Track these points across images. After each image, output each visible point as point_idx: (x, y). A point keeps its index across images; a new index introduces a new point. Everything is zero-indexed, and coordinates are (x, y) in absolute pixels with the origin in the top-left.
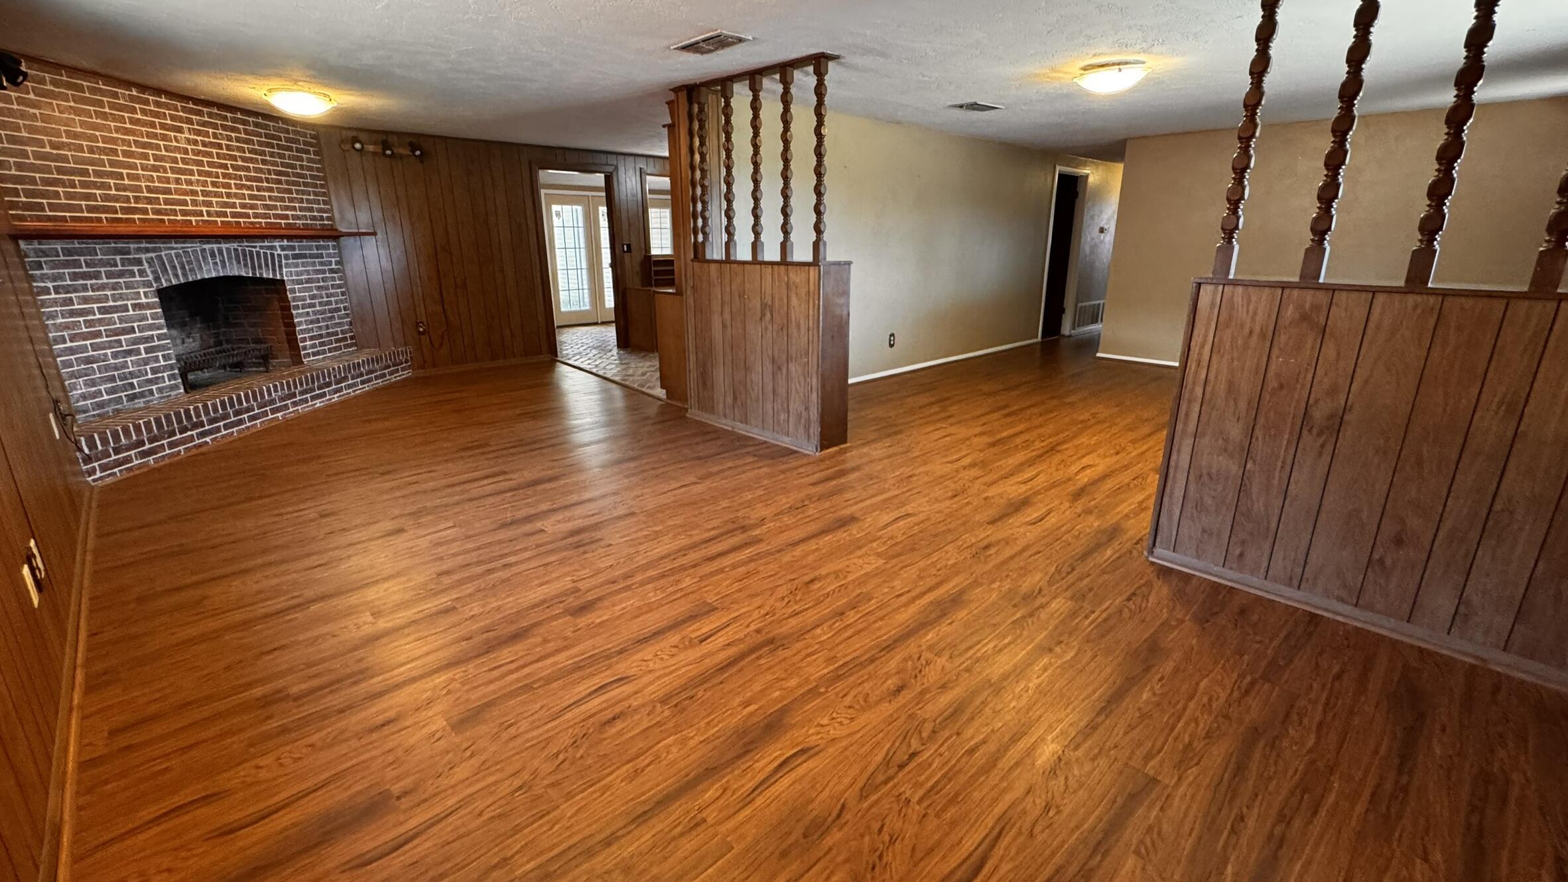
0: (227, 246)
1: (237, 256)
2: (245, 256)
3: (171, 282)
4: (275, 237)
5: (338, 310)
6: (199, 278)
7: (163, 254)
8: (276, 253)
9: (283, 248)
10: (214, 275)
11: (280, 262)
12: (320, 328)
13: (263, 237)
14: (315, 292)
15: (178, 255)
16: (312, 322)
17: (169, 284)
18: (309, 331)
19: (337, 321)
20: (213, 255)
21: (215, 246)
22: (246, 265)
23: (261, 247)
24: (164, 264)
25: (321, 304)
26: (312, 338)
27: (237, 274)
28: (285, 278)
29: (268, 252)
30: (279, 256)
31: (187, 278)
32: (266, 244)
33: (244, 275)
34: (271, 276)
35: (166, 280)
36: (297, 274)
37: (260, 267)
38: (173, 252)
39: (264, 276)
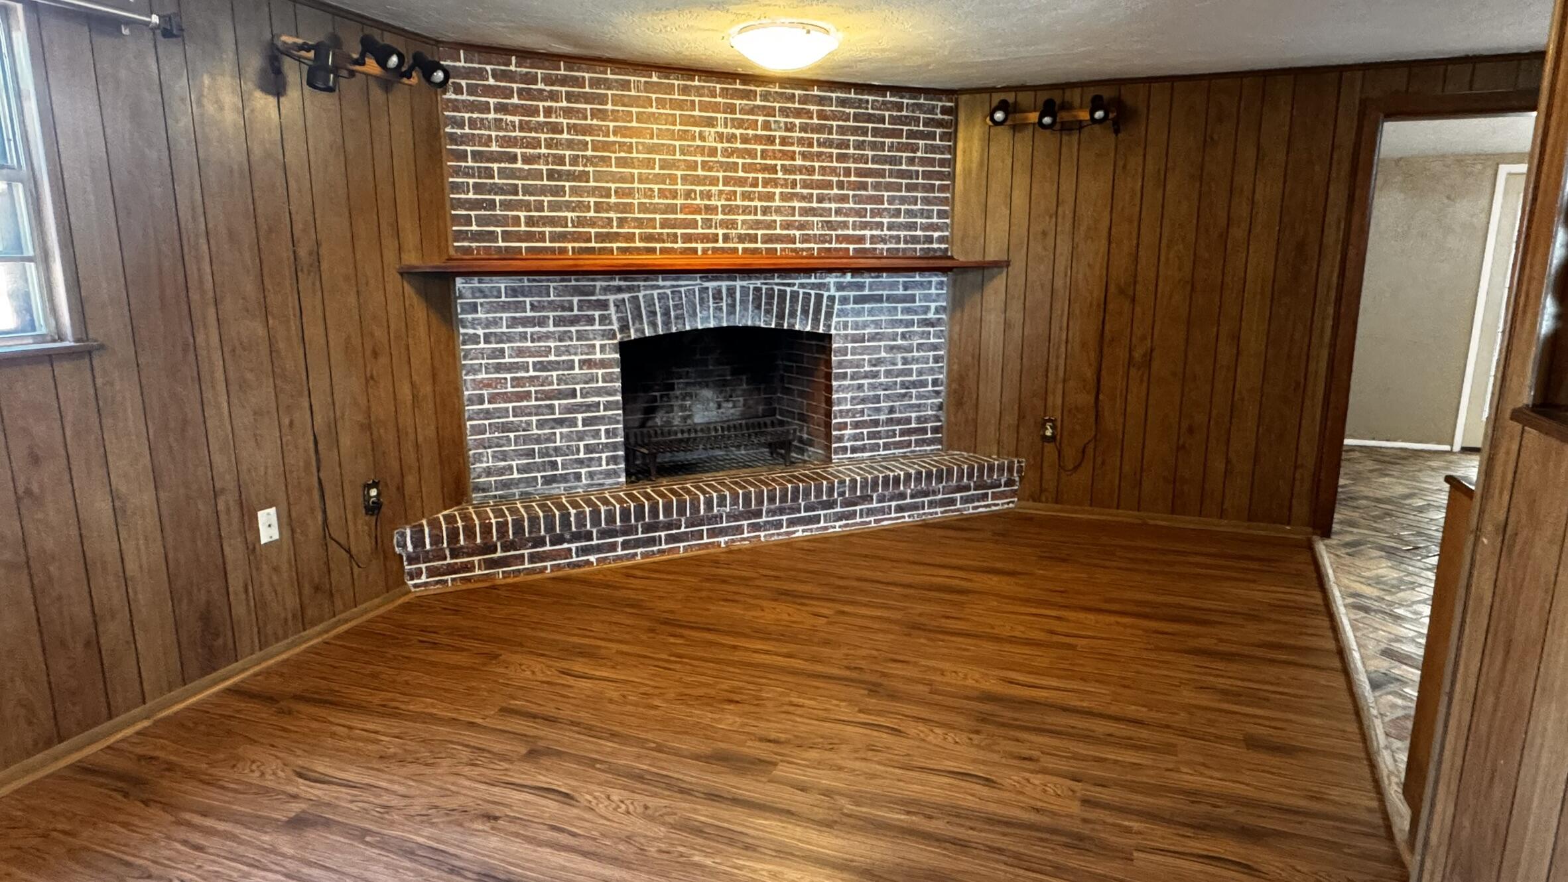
0: (744, 283)
1: (757, 299)
2: (770, 296)
3: (643, 331)
4: (830, 270)
5: (923, 384)
6: (688, 328)
7: (641, 295)
8: (826, 294)
9: (840, 287)
10: (712, 324)
11: (830, 307)
12: (878, 410)
13: (808, 271)
14: (883, 354)
15: (662, 297)
16: (863, 401)
17: (639, 335)
18: (853, 413)
19: (914, 401)
20: (718, 296)
21: (724, 284)
22: (768, 312)
23: (802, 286)
24: (639, 307)
25: (888, 373)
26: (856, 425)
27: (750, 323)
28: (833, 332)
29: (813, 292)
30: (832, 299)
31: (670, 329)
32: (813, 280)
33: (763, 325)
34: (808, 329)
35: (636, 331)
36: (856, 326)
37: (793, 314)
38: (655, 293)
39: (797, 327)
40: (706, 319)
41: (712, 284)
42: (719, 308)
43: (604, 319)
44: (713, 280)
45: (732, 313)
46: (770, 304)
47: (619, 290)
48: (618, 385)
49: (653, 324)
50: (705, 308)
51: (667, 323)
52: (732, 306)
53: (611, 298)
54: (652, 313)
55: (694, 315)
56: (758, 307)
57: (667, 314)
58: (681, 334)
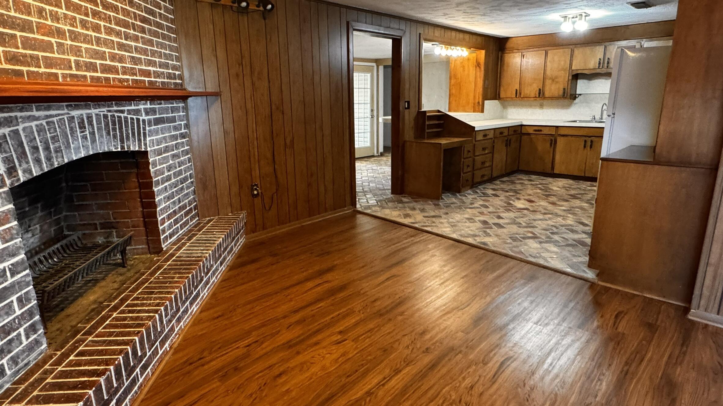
0: (97, 111)
1: (107, 125)
2: (114, 123)
3: (31, 172)
4: (140, 99)
5: (186, 178)
6: (66, 161)
7: (20, 127)
8: (141, 118)
9: (147, 112)
10: (82, 155)
11: (144, 129)
12: (174, 203)
13: (129, 99)
14: (171, 162)
15: (40, 129)
16: (168, 198)
17: (29, 177)
18: (166, 209)
19: (186, 192)
21: (84, 112)
22: (115, 136)
23: (129, 112)
24: (21, 144)
25: (174, 175)
26: (169, 218)
28: (148, 149)
29: (135, 117)
30: (144, 121)
31: (52, 165)
32: (133, 107)
34: (137, 149)
35: (24, 171)
36: (158, 142)
37: (128, 137)
38: (33, 124)
39: (131, 148)
40: (77, 149)
41: (75, 113)
42: (85, 138)
44: (77, 107)
45: (94, 141)
46: (114, 129)
48: (19, 240)
49: (38, 161)
50: (75, 139)
51: (49, 159)
52: (93, 134)
54: (35, 149)
55: (68, 146)
56: (108, 133)
57: (47, 148)
58: (61, 168)
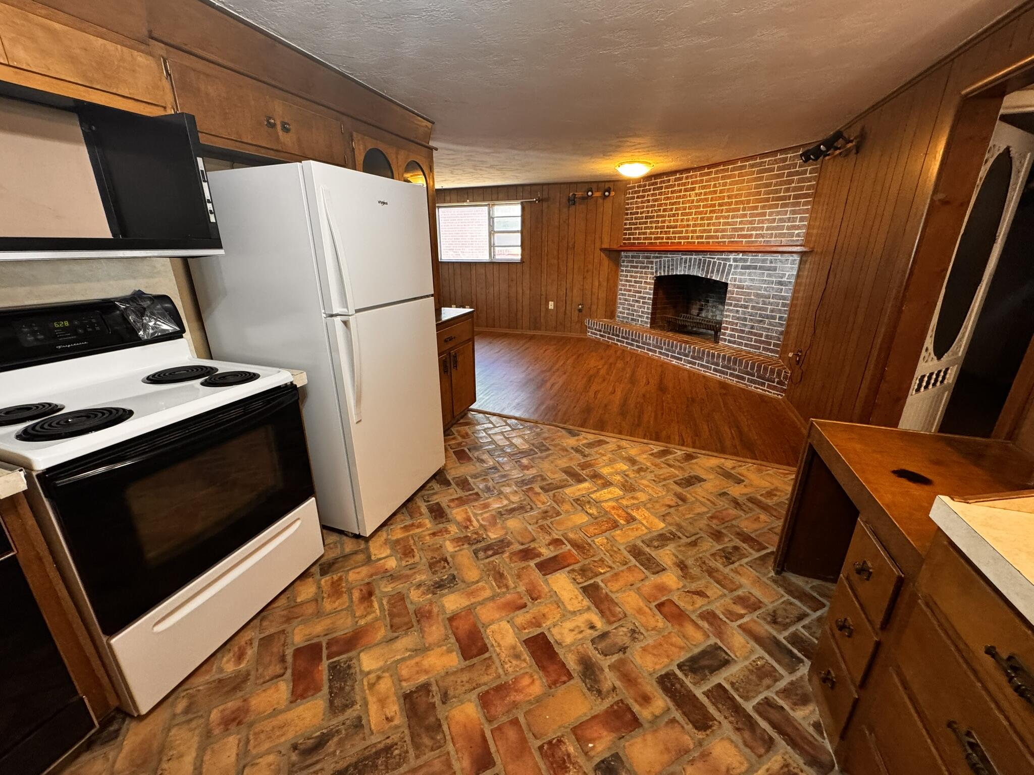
0: (696, 257)
3: (661, 273)
6: (675, 274)
7: (662, 260)
8: (728, 264)
9: (735, 260)
10: (682, 273)
11: (729, 270)
13: (721, 252)
15: (668, 261)
17: (660, 275)
20: (686, 262)
21: (689, 257)
22: (703, 270)
23: (718, 259)
24: (661, 264)
26: (733, 330)
27: (695, 274)
28: (729, 282)
29: (722, 262)
30: (730, 266)
31: (669, 273)
33: (700, 275)
34: (718, 279)
35: (659, 273)
36: (740, 281)
37: (712, 272)
38: (667, 259)
39: (713, 278)
40: (680, 271)
41: (684, 257)
42: (685, 267)
43: (652, 268)
44: (685, 255)
45: (689, 269)
46: (704, 266)
47: (657, 257)
48: (652, 292)
49: (664, 271)
50: (681, 266)
51: (668, 271)
52: (690, 266)
53: (654, 260)
54: (665, 267)
55: (677, 269)
56: (699, 267)
57: (669, 267)
58: (672, 276)
